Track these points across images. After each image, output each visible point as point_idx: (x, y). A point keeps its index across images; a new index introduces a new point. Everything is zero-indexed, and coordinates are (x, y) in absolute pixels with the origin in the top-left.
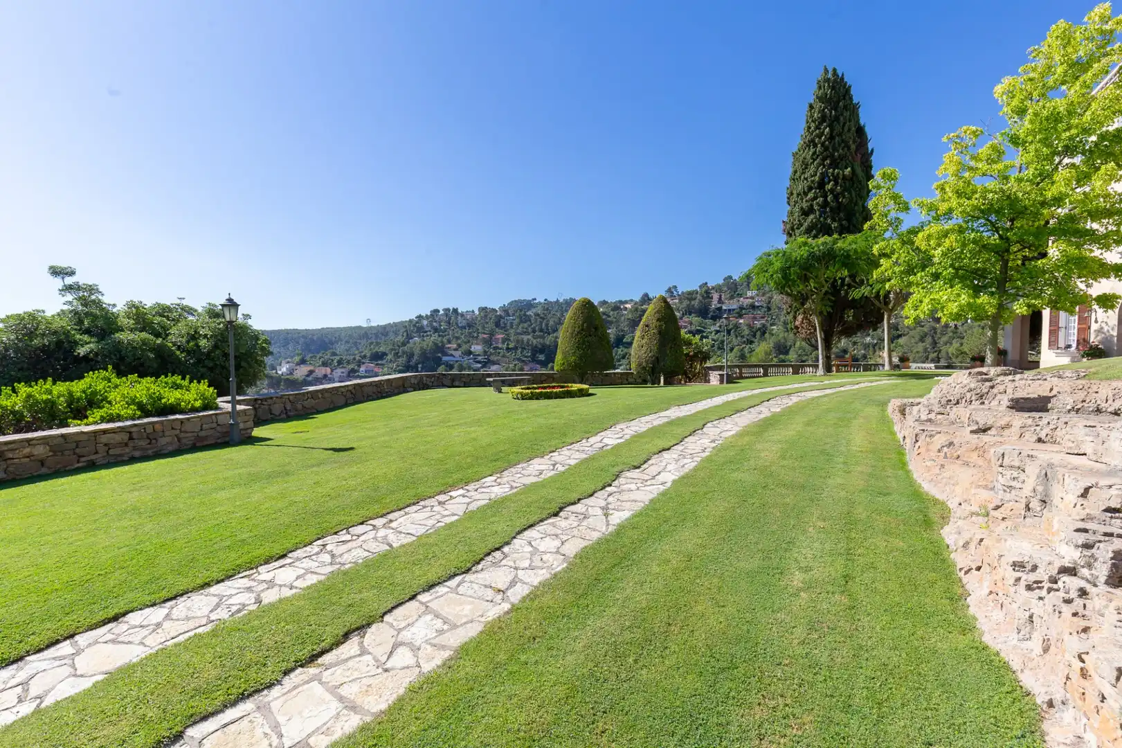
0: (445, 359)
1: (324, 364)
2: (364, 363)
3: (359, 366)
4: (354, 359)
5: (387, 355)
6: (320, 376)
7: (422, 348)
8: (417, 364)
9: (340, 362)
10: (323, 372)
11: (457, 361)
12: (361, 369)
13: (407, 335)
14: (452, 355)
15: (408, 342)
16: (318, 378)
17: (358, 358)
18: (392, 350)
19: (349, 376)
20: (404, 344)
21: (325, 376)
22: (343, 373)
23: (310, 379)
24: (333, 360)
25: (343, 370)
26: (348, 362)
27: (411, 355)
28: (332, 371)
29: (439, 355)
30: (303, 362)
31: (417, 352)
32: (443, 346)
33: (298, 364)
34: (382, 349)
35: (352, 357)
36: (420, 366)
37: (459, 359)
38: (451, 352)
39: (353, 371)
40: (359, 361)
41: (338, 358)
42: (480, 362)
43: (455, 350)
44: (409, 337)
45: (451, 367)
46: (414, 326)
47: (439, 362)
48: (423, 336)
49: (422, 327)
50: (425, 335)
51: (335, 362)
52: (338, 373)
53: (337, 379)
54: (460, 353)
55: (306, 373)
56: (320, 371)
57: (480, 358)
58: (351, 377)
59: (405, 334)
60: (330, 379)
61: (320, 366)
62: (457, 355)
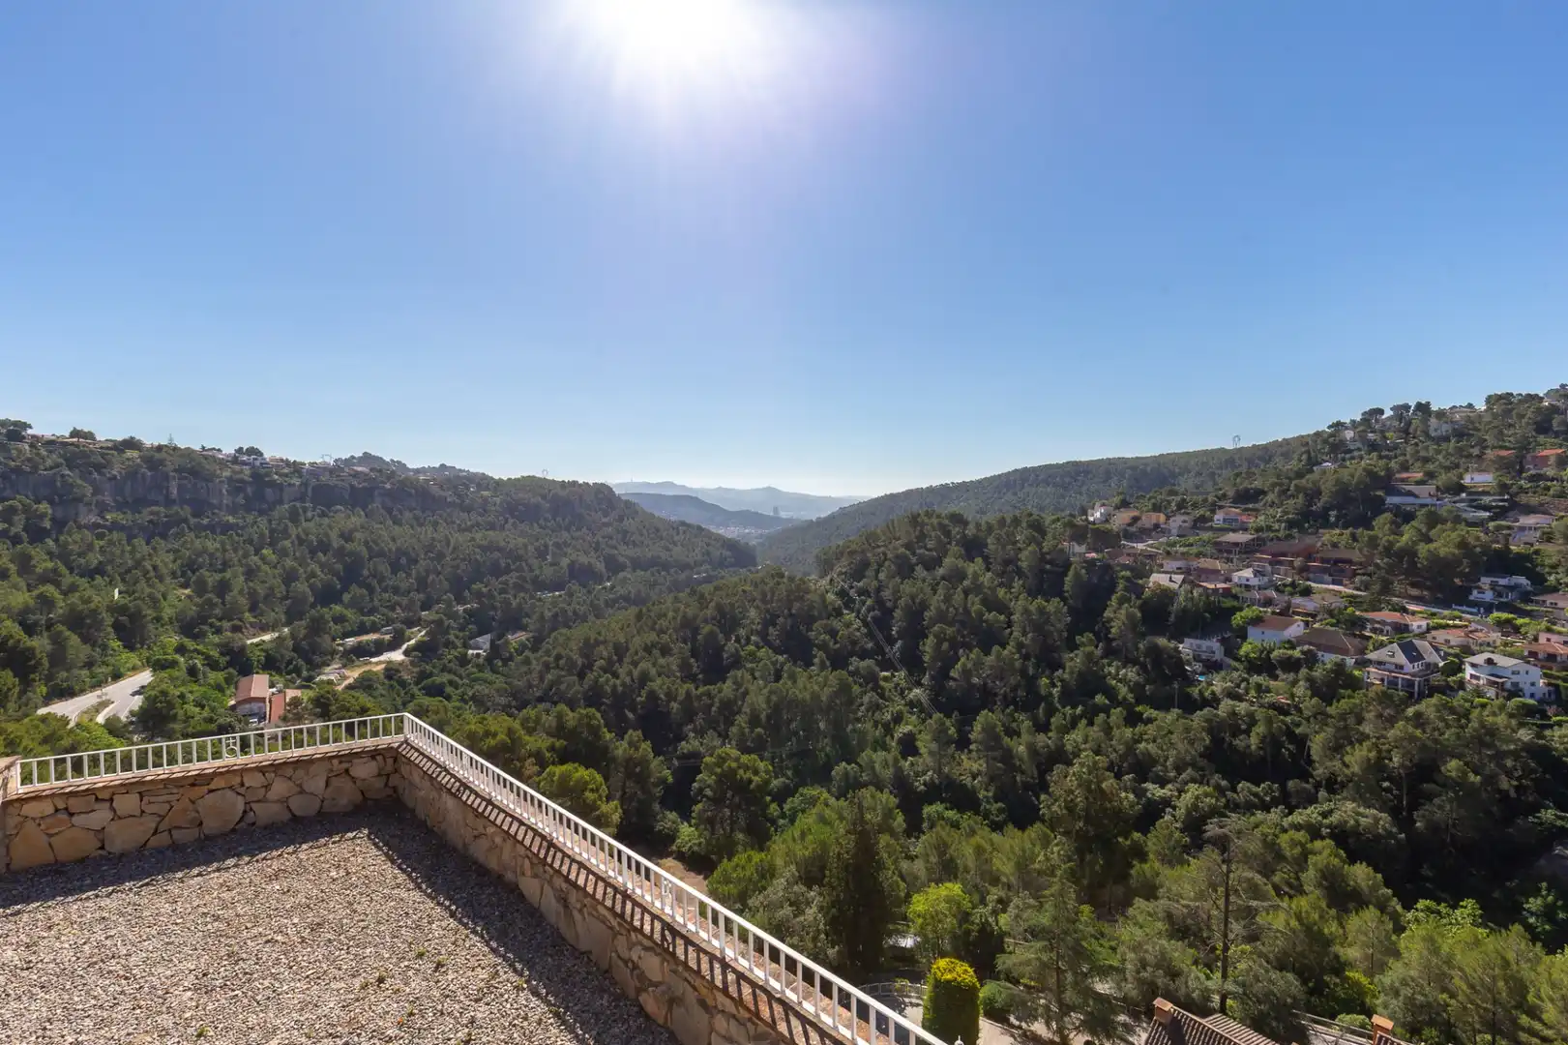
0: (1391, 500)
1: (1156, 508)
2: (1221, 507)
3: (1213, 512)
4: (1205, 500)
5: (1264, 493)
6: (1148, 526)
7: (1338, 482)
8: (1326, 510)
9: (1181, 506)
10: (1154, 521)
11: (1423, 506)
12: (1216, 517)
13: (1310, 458)
14: (1410, 494)
15: (1311, 471)
16: (1145, 529)
17: (1211, 498)
18: (1274, 485)
19: (1194, 527)
20: (1300, 475)
21: (1157, 526)
22: (1184, 522)
23: (1133, 529)
24: (1169, 502)
25: (1186, 518)
26: (1195, 506)
27: (1314, 494)
28: (1168, 518)
29: (1380, 493)
30: (1124, 504)
31: (1328, 487)
32: (1390, 473)
33: (1117, 508)
34: (1257, 484)
35: (1200, 498)
36: (1333, 513)
37: (1428, 501)
38: (1408, 488)
39: (1203, 519)
40: (1214, 504)
41: (1179, 498)
42: (1486, 508)
43: (1418, 483)
44: (1313, 462)
45: (1408, 517)
46: (1325, 441)
47: (1378, 507)
48: (1344, 460)
49: (1343, 442)
50: (1348, 456)
51: (1173, 504)
52: (1177, 522)
53: (1175, 531)
54: (1431, 488)
55: (1128, 521)
56: (1150, 519)
57: (1486, 500)
58: (1198, 529)
59: (1304, 457)
60: (1163, 531)
61: (1148, 511)
62: (1424, 492)
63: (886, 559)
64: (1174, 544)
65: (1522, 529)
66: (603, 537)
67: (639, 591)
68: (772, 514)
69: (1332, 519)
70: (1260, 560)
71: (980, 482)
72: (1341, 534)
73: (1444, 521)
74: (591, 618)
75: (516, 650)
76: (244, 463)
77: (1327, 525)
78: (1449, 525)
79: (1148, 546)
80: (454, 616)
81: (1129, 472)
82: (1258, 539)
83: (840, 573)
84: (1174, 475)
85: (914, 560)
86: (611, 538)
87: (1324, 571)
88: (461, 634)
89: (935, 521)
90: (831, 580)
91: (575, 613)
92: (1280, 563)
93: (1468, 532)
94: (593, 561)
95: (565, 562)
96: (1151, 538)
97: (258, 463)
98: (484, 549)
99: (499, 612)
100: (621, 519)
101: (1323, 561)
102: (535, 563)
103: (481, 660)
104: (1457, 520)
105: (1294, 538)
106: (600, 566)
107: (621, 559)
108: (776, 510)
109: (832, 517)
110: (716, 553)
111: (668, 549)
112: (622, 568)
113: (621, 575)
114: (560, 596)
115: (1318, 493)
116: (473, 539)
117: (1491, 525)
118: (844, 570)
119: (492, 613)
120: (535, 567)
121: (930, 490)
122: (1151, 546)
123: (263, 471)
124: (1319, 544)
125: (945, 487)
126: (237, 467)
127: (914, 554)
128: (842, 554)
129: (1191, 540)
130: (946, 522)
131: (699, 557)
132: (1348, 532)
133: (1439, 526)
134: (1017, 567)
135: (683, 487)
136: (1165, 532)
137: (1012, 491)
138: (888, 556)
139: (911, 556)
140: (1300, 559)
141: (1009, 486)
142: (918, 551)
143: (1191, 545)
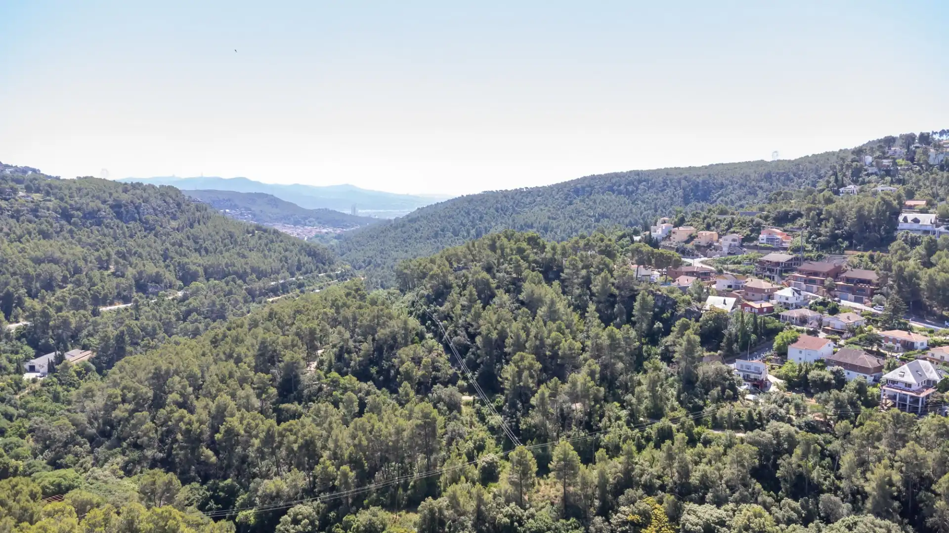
0: (901, 226)
1: (710, 227)
2: (765, 228)
3: (758, 232)
4: (751, 220)
5: (800, 215)
6: (703, 243)
8: (852, 234)
9: (731, 225)
10: (708, 239)
11: (926, 232)
12: (760, 237)
13: (837, 180)
14: (916, 221)
15: (837, 193)
16: (700, 247)
17: (756, 218)
19: (742, 245)
21: (710, 245)
22: (734, 240)
23: (689, 246)
24: (721, 222)
25: (735, 236)
26: (743, 226)
27: (841, 219)
28: (720, 236)
30: (681, 222)
32: (899, 203)
33: (677, 225)
34: (794, 207)
35: (748, 218)
37: (929, 228)
38: (914, 215)
39: (749, 238)
40: (759, 224)
41: (729, 218)
43: (922, 211)
44: (838, 184)
45: (914, 243)
47: (893, 233)
48: (864, 182)
49: (862, 167)
50: (867, 180)
51: (724, 223)
52: (727, 240)
53: (726, 250)
54: (933, 217)
55: (685, 237)
56: (705, 236)
58: (745, 247)
59: (833, 179)
60: (716, 249)
61: (703, 230)
62: (927, 219)
64: (725, 262)
66: (173, 245)
67: (214, 303)
69: (855, 242)
70: (796, 278)
71: (551, 188)
72: (862, 256)
74: (161, 334)
75: (79, 374)
77: (851, 247)
78: (945, 251)
79: (702, 262)
82: (796, 259)
85: (494, 283)
86: (181, 245)
87: (850, 290)
88: (14, 357)
91: (143, 329)
92: (813, 282)
94: (162, 271)
95: (130, 272)
96: (705, 256)
98: (38, 261)
100: (191, 226)
101: (848, 280)
102: (96, 274)
103: (37, 386)
105: (823, 259)
106: (169, 276)
107: (193, 268)
110: (293, 259)
111: (244, 256)
112: (194, 277)
113: (194, 285)
114: (126, 309)
115: (844, 218)
116: (23, 250)
120: (96, 280)
121: (505, 194)
122: (706, 263)
124: (844, 265)
125: (519, 192)
127: (494, 277)
129: (739, 258)
130: (524, 245)
131: (277, 265)
132: (867, 254)
133: (938, 253)
136: (718, 250)
137: (581, 198)
138: (470, 279)
139: (491, 280)
140: (830, 279)
141: (577, 192)
142: (498, 274)
143: (739, 263)
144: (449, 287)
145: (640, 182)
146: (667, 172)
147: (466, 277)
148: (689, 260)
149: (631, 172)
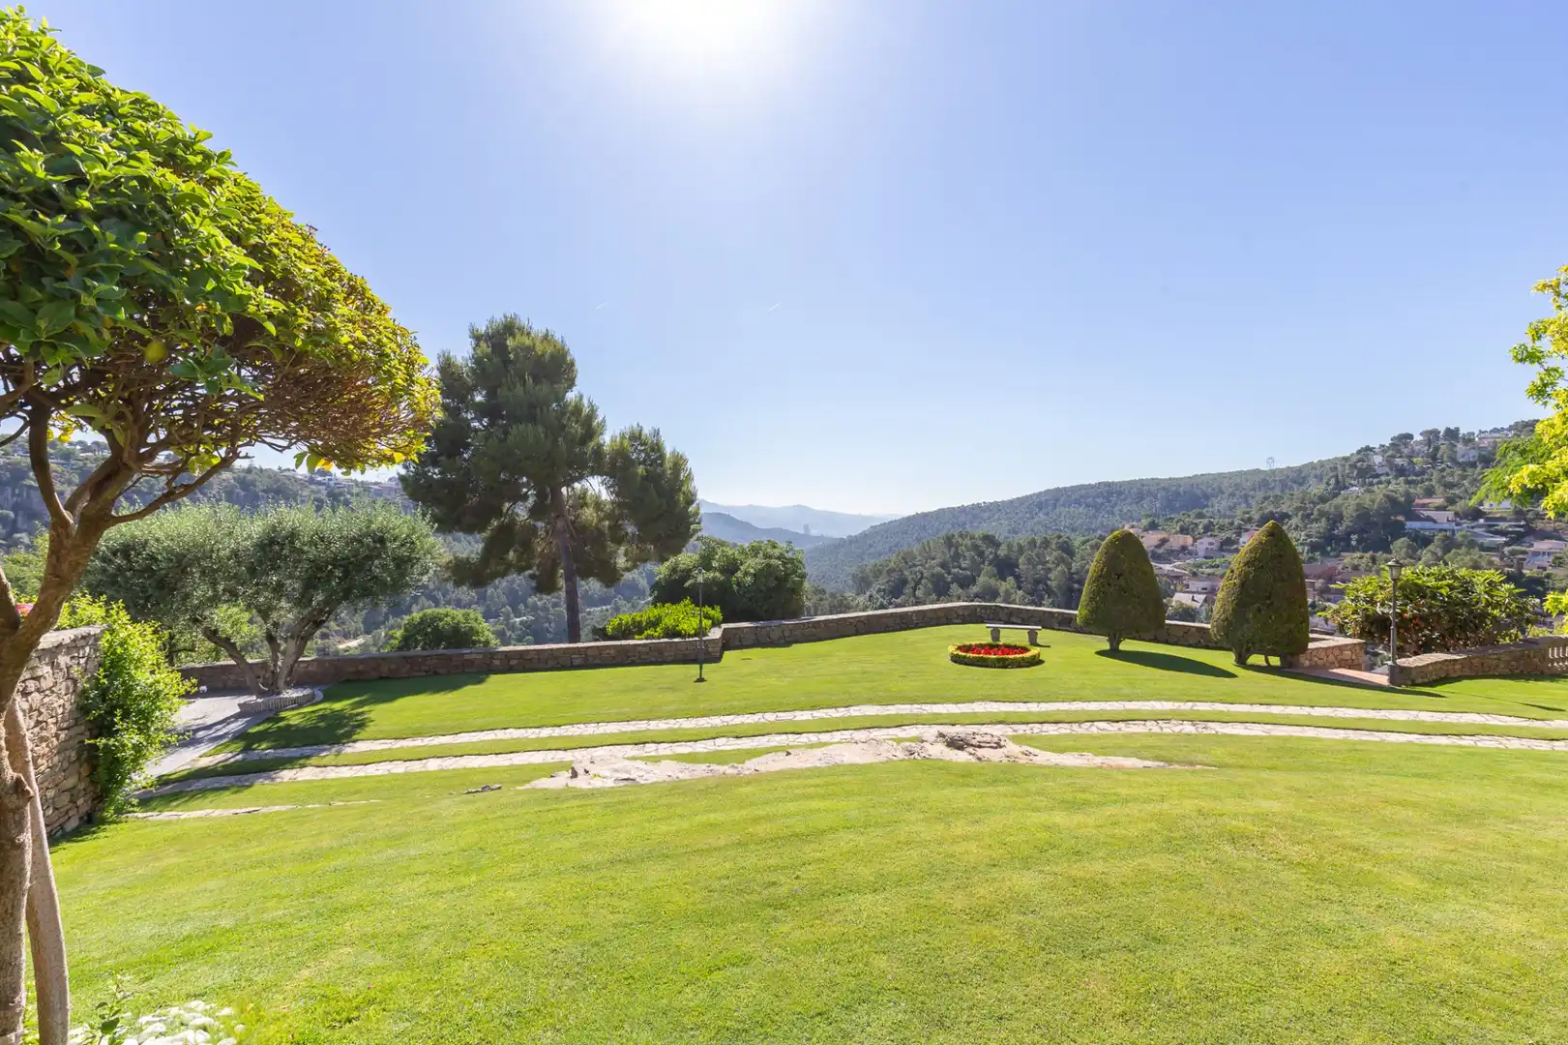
0: (1410, 525)
1: (1184, 531)
2: (1247, 530)
3: (1239, 535)
4: (1232, 524)
5: (1289, 517)
6: (1175, 547)
7: (1358, 505)
8: (1348, 534)
9: (1208, 528)
10: (1181, 543)
11: (1441, 530)
12: (1242, 540)
13: (1337, 482)
14: (1429, 519)
15: (1336, 495)
16: (1172, 551)
17: (1237, 522)
18: (1298, 509)
19: (1221, 549)
20: (1323, 500)
21: (1184, 548)
22: (1211, 544)
23: (1160, 551)
24: (1196, 525)
25: (1211, 540)
26: (1222, 528)
27: (1336, 519)
28: (1195, 540)
29: (1400, 518)
30: (1154, 526)
31: (1349, 511)
32: (1408, 499)
33: (1146, 530)
34: (1284, 508)
35: (1227, 521)
36: (1354, 537)
37: (1446, 526)
38: (1426, 513)
39: (1228, 542)
40: (1239, 527)
41: (1206, 521)
42: (1502, 533)
43: (1438, 508)
44: (1340, 486)
45: (1426, 542)
46: (1353, 466)
47: (1398, 531)
48: (1371, 484)
49: (1370, 468)
50: (1375, 481)
51: (1201, 527)
52: (1204, 544)
53: (1201, 553)
54: (1450, 514)
55: (1157, 543)
56: (1178, 541)
57: (1503, 525)
58: (1223, 551)
59: (1333, 481)
60: (1190, 553)
61: (1176, 533)
62: (1443, 517)
63: (922, 578)
64: (1200, 566)
65: (1536, 554)
68: (803, 532)
69: (1354, 543)
71: (1011, 502)
72: (1361, 558)
73: (1459, 546)
76: (320, 483)
77: (1349, 548)
78: (1464, 549)
79: (1175, 567)
80: (513, 628)
81: (1163, 493)
83: (879, 591)
84: (1207, 497)
85: (949, 578)
89: (968, 542)
90: (871, 596)
93: (1480, 557)
96: (1179, 559)
97: (332, 483)
99: (553, 625)
101: (1344, 582)
104: (1472, 544)
105: (1316, 560)
108: (806, 527)
109: (865, 535)
115: (1340, 517)
117: (1506, 550)
118: (882, 587)
119: (547, 625)
121: (963, 510)
122: (1178, 567)
123: (337, 491)
124: (1340, 567)
125: (976, 507)
126: (313, 487)
127: (949, 574)
128: (880, 572)
129: (1218, 561)
130: (980, 543)
132: (1368, 555)
133: (1454, 551)
134: (1047, 585)
135: (714, 505)
136: (1193, 554)
137: (1044, 511)
138: (925, 575)
139: (946, 575)
140: (1321, 581)
141: (1040, 506)
142: (953, 570)
143: (1218, 566)
144: (904, 582)
145: (1111, 494)
146: (1142, 483)
147: (922, 573)
148: (1161, 566)
149: (1099, 483)
